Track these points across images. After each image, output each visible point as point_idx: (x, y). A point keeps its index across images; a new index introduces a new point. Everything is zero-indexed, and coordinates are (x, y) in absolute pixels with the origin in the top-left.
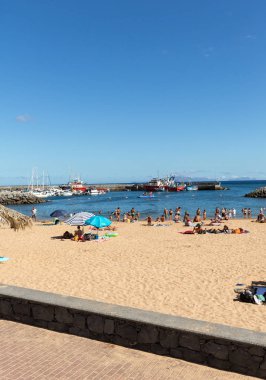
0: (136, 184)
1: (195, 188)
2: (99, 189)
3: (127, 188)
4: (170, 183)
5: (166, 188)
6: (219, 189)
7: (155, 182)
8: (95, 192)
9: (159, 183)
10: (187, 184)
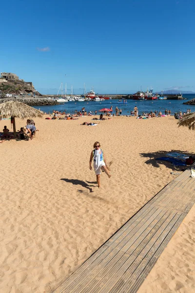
0: (129, 95)
1: (165, 98)
2: (100, 97)
3: (123, 97)
4: (148, 94)
5: (145, 97)
6: (180, 99)
7: (139, 93)
8: (98, 99)
9: (141, 94)
10: (160, 95)
